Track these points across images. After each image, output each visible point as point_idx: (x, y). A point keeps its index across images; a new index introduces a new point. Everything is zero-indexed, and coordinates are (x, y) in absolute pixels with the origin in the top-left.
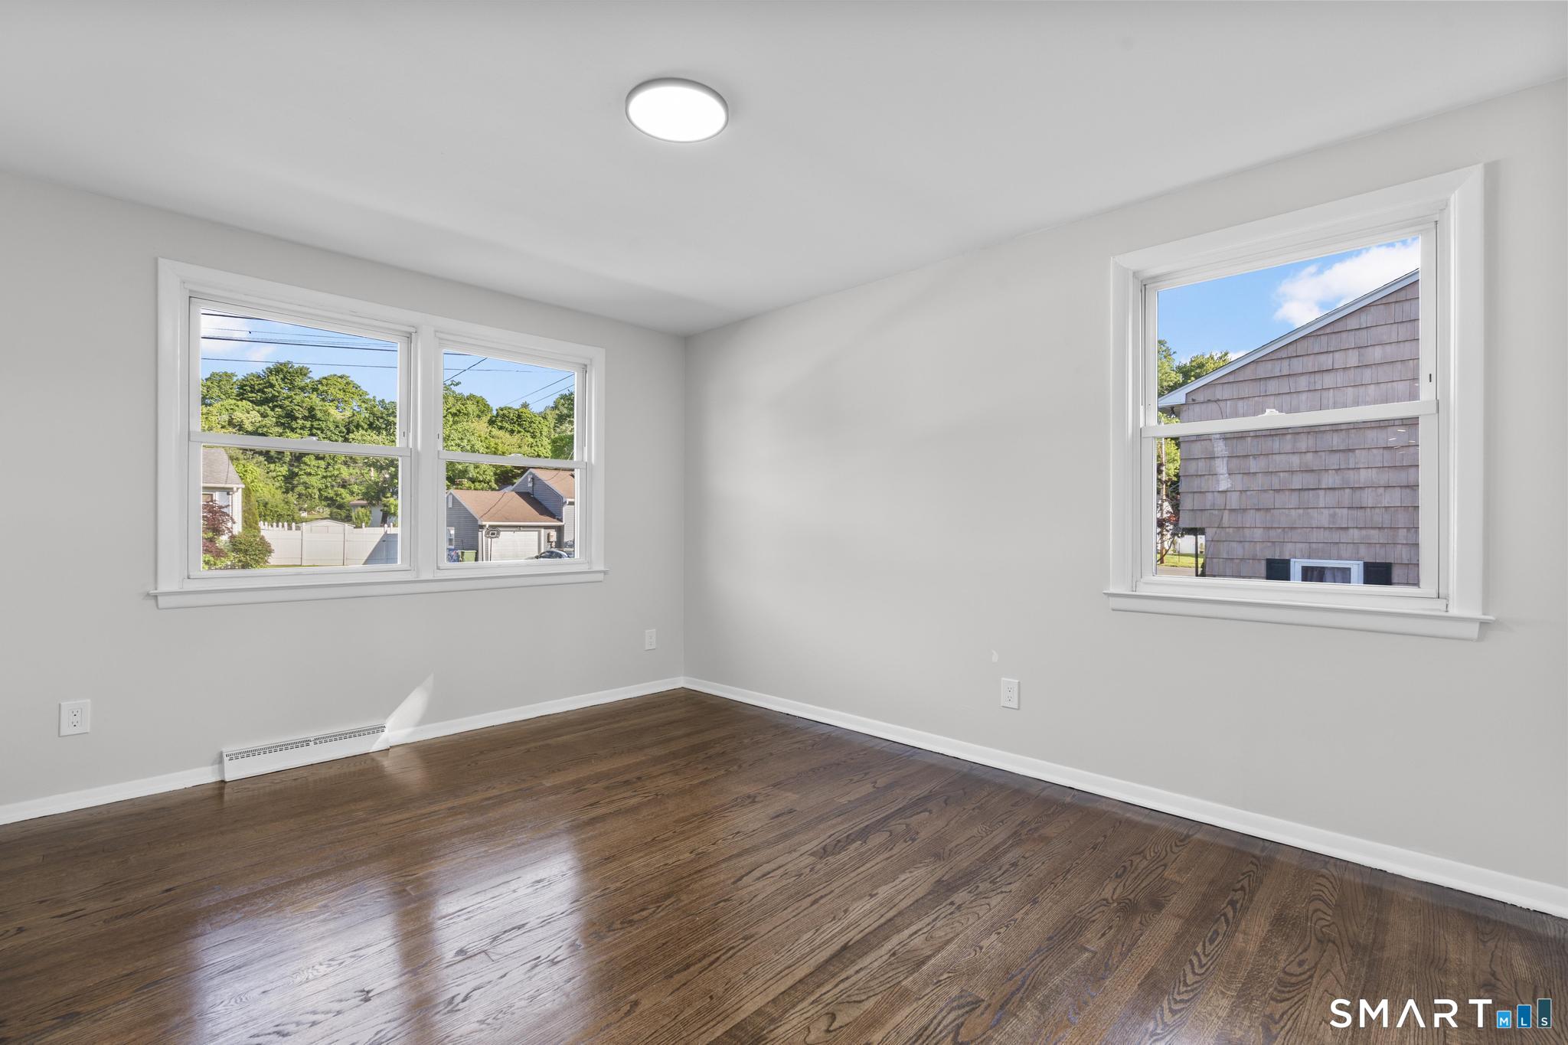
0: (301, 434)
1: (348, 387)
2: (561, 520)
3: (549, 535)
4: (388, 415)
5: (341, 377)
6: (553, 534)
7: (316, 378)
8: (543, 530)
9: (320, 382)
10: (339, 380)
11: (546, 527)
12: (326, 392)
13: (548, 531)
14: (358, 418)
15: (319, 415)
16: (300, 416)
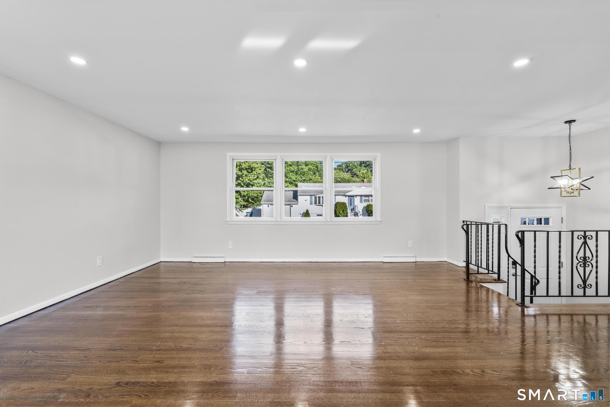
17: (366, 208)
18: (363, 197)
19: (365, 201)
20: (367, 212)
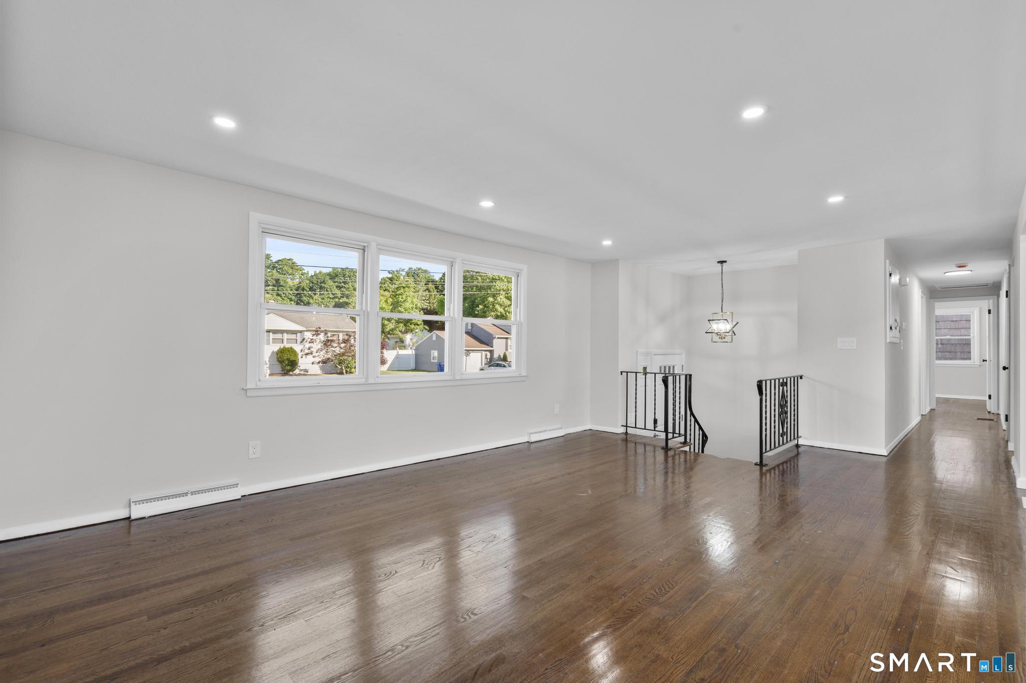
0: (272, 295)
1: (293, 265)
2: (492, 347)
3: (486, 354)
4: (321, 283)
5: (289, 260)
6: (489, 354)
7: (274, 261)
8: (484, 352)
9: (277, 262)
10: (288, 261)
11: (485, 351)
12: (282, 269)
13: (486, 352)
14: (304, 284)
15: (282, 283)
16: (271, 284)
17: (277, 354)
18: (271, 334)
19: (275, 341)
20: (279, 361)
